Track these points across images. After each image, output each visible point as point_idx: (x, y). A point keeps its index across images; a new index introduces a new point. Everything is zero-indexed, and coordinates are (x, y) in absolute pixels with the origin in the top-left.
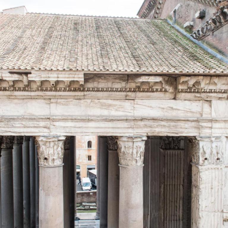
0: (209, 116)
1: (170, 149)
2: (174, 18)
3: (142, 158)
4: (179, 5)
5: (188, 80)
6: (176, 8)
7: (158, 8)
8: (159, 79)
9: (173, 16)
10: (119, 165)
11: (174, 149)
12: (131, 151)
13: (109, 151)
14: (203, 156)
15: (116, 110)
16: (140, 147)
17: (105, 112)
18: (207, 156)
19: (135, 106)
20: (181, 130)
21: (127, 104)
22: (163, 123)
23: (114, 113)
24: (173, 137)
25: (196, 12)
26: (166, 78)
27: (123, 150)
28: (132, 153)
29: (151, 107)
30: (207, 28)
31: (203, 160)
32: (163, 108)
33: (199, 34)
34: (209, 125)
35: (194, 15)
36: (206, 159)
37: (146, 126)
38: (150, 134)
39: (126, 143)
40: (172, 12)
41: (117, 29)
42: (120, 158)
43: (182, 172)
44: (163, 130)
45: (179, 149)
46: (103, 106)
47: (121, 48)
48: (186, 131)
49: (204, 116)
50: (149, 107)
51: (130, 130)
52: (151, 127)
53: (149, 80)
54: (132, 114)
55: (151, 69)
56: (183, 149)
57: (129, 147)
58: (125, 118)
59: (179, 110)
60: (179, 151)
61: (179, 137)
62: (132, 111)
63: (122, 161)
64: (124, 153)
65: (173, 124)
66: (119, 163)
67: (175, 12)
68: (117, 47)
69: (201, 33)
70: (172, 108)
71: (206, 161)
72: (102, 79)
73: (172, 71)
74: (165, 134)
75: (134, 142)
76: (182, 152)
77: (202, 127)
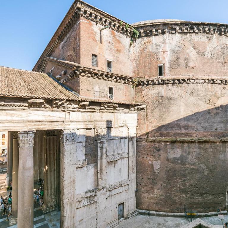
0: (69, 119)
1: (49, 136)
2: (51, 74)
3: (33, 142)
4: (54, 67)
5: (58, 102)
6: (53, 69)
7: (43, 68)
8: (42, 101)
9: (51, 73)
10: (19, 147)
11: (52, 136)
12: (26, 139)
13: (14, 139)
14: (66, 139)
15: (17, 117)
16: (32, 136)
17: (9, 118)
18: (68, 138)
19: (29, 114)
20: (55, 126)
21: (24, 114)
22: (45, 123)
23: (15, 118)
24: (51, 130)
25: (62, 72)
26: (47, 101)
27: (21, 138)
28: (27, 140)
29: (38, 115)
30: (67, 79)
31: (66, 141)
32: (45, 116)
33: (64, 82)
34: (69, 123)
35: (61, 73)
36: (67, 140)
37: (35, 125)
38: (37, 129)
39: (23, 135)
40: (50, 71)
41: (19, 75)
42: (19, 143)
43: (56, 147)
44: (45, 127)
45: (54, 135)
46: (7, 114)
47: (21, 84)
48: (57, 127)
49: (66, 119)
50: (36, 115)
51: (25, 128)
52: (38, 125)
53: (37, 101)
54: (27, 119)
55: (37, 95)
56: (56, 136)
57: (25, 137)
58: (22, 121)
59: (53, 116)
60: (54, 137)
61: (54, 130)
62: (27, 117)
63: (20, 145)
64: (21, 140)
65: (50, 123)
66: (19, 146)
67: (52, 71)
68: (19, 83)
69: (64, 81)
70: (50, 116)
71: (67, 141)
72: (7, 99)
73: (49, 97)
74: (46, 129)
75: (28, 134)
76: (56, 137)
77: (65, 125)
